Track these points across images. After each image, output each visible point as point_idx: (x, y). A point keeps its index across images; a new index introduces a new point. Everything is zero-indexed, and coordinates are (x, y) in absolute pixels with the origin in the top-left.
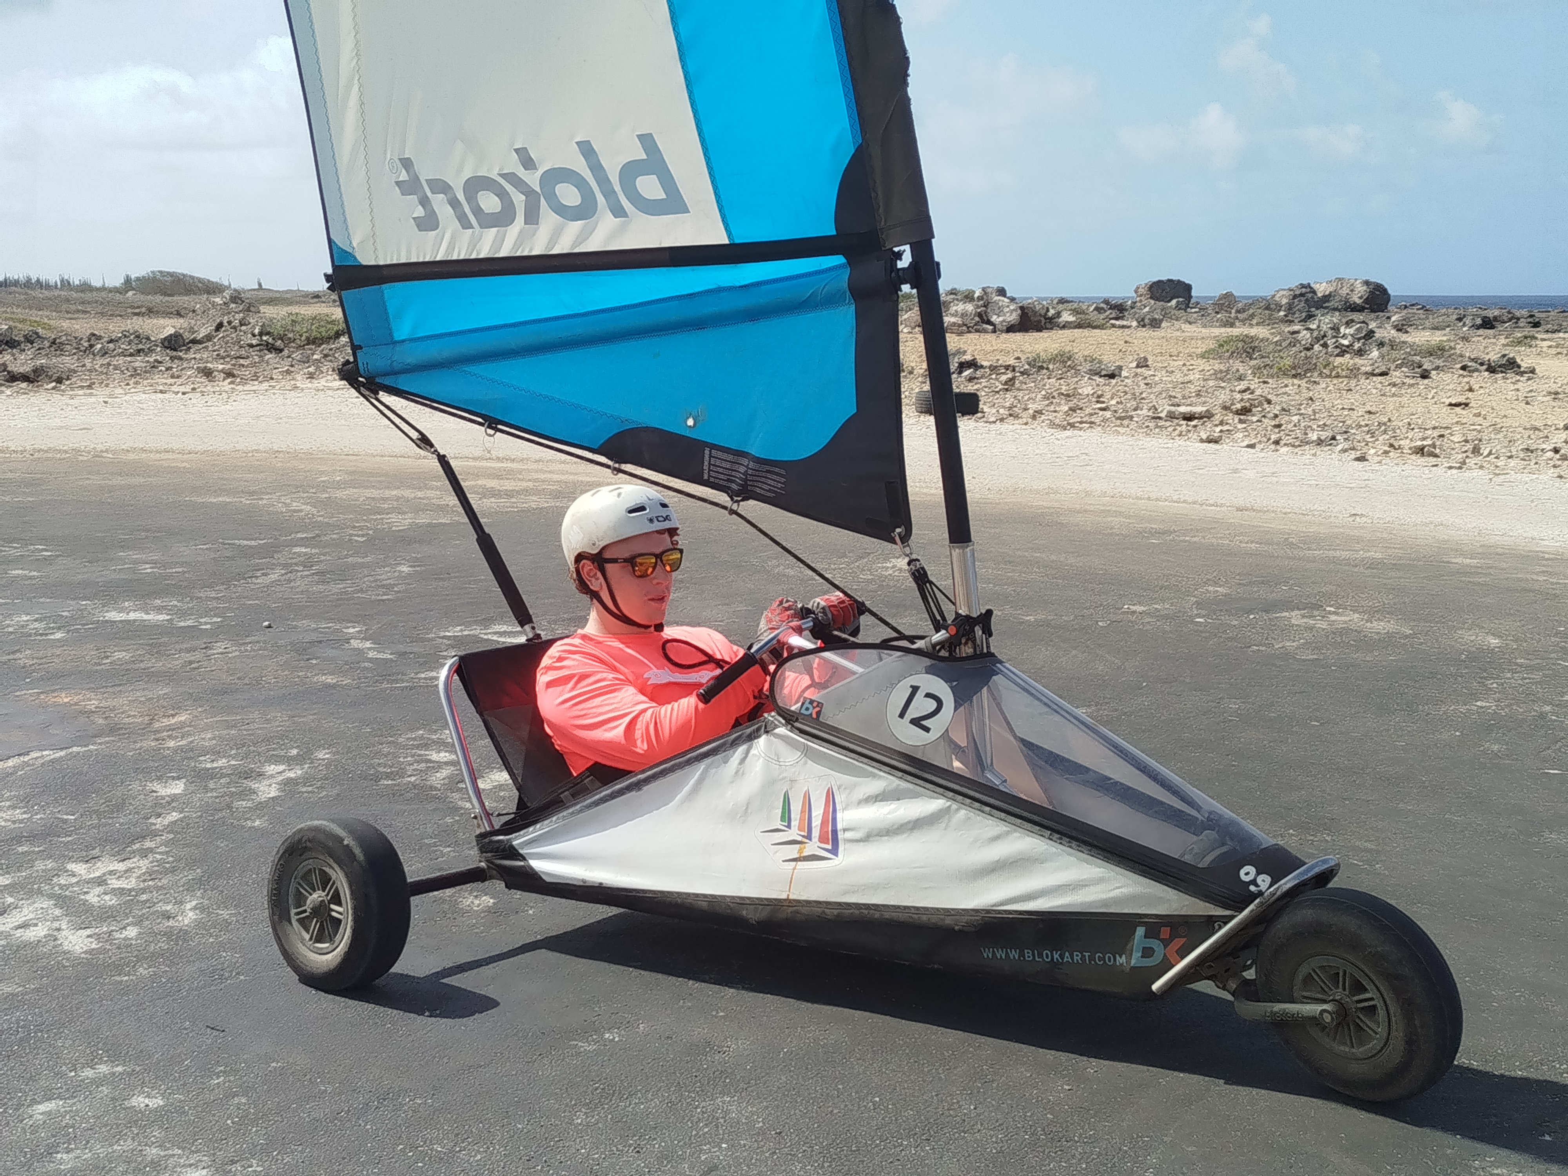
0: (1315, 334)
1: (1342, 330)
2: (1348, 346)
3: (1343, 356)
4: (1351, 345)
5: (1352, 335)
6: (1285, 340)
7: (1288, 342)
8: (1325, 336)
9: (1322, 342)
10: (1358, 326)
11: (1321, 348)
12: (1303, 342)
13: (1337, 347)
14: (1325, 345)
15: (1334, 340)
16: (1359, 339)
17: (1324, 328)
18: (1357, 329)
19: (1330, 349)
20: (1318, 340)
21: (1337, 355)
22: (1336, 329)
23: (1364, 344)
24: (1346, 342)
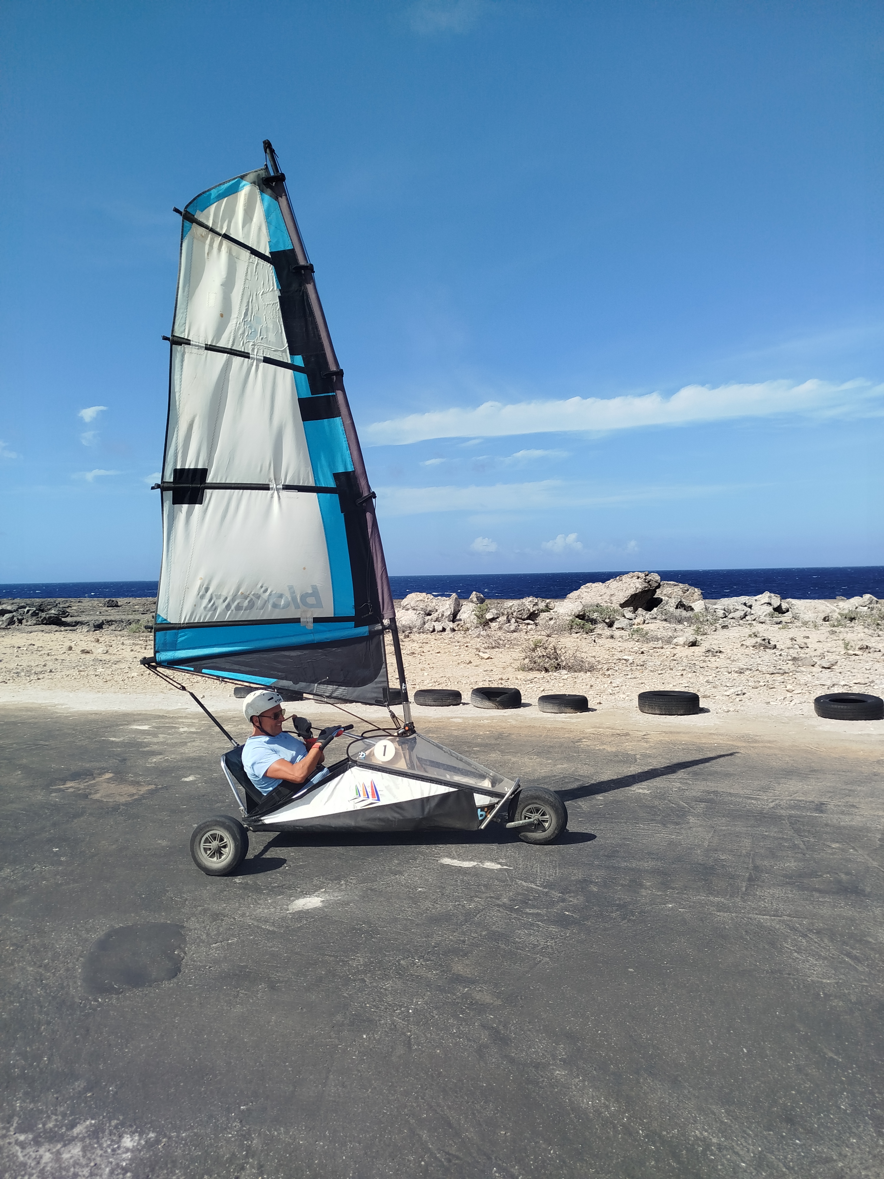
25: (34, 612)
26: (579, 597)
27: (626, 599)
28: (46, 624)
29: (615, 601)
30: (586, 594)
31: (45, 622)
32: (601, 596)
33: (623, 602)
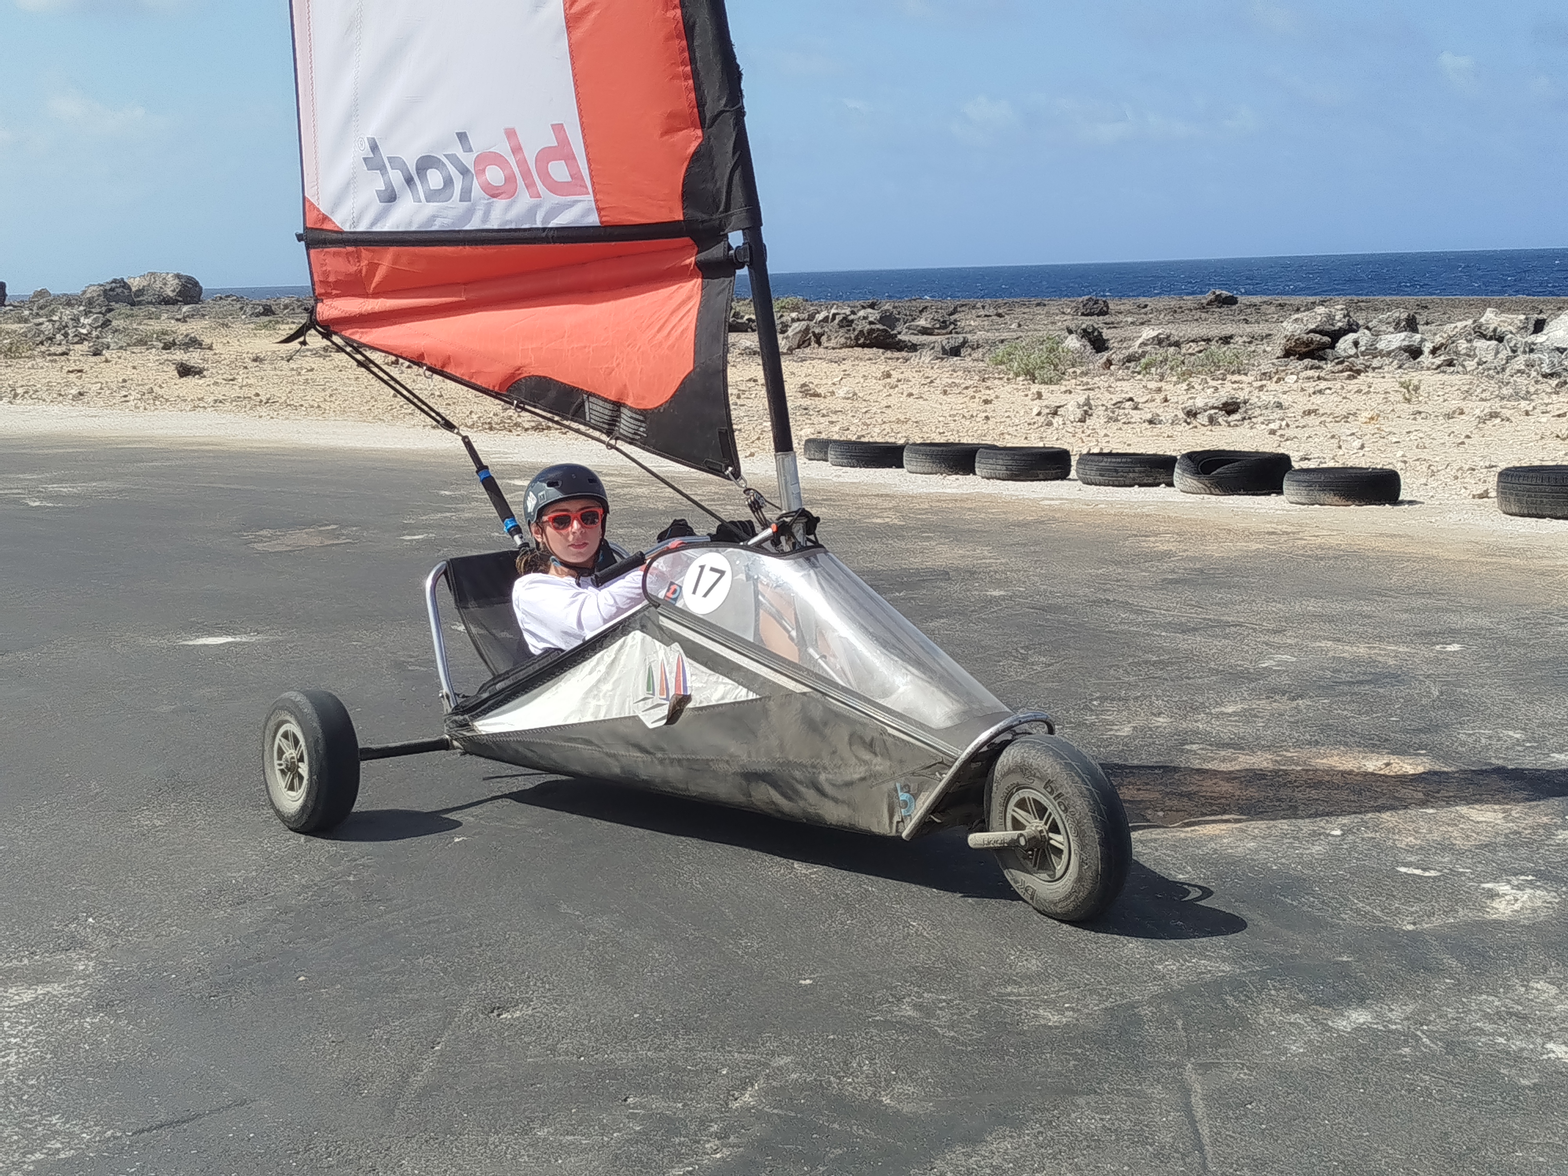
0: (57, 325)
1: (82, 320)
2: (86, 335)
3: (82, 343)
4: (90, 333)
5: (90, 325)
6: (29, 331)
7: (33, 333)
8: (67, 326)
9: (63, 332)
10: (95, 316)
11: (62, 337)
12: (46, 333)
13: (76, 336)
14: (66, 335)
15: (74, 330)
16: (96, 328)
17: (65, 318)
18: (95, 319)
19: (70, 338)
20: (59, 330)
21: (77, 343)
22: (76, 320)
23: (101, 332)
24: (84, 331)
25: (845, 318)
28: (863, 346)
31: (861, 341)
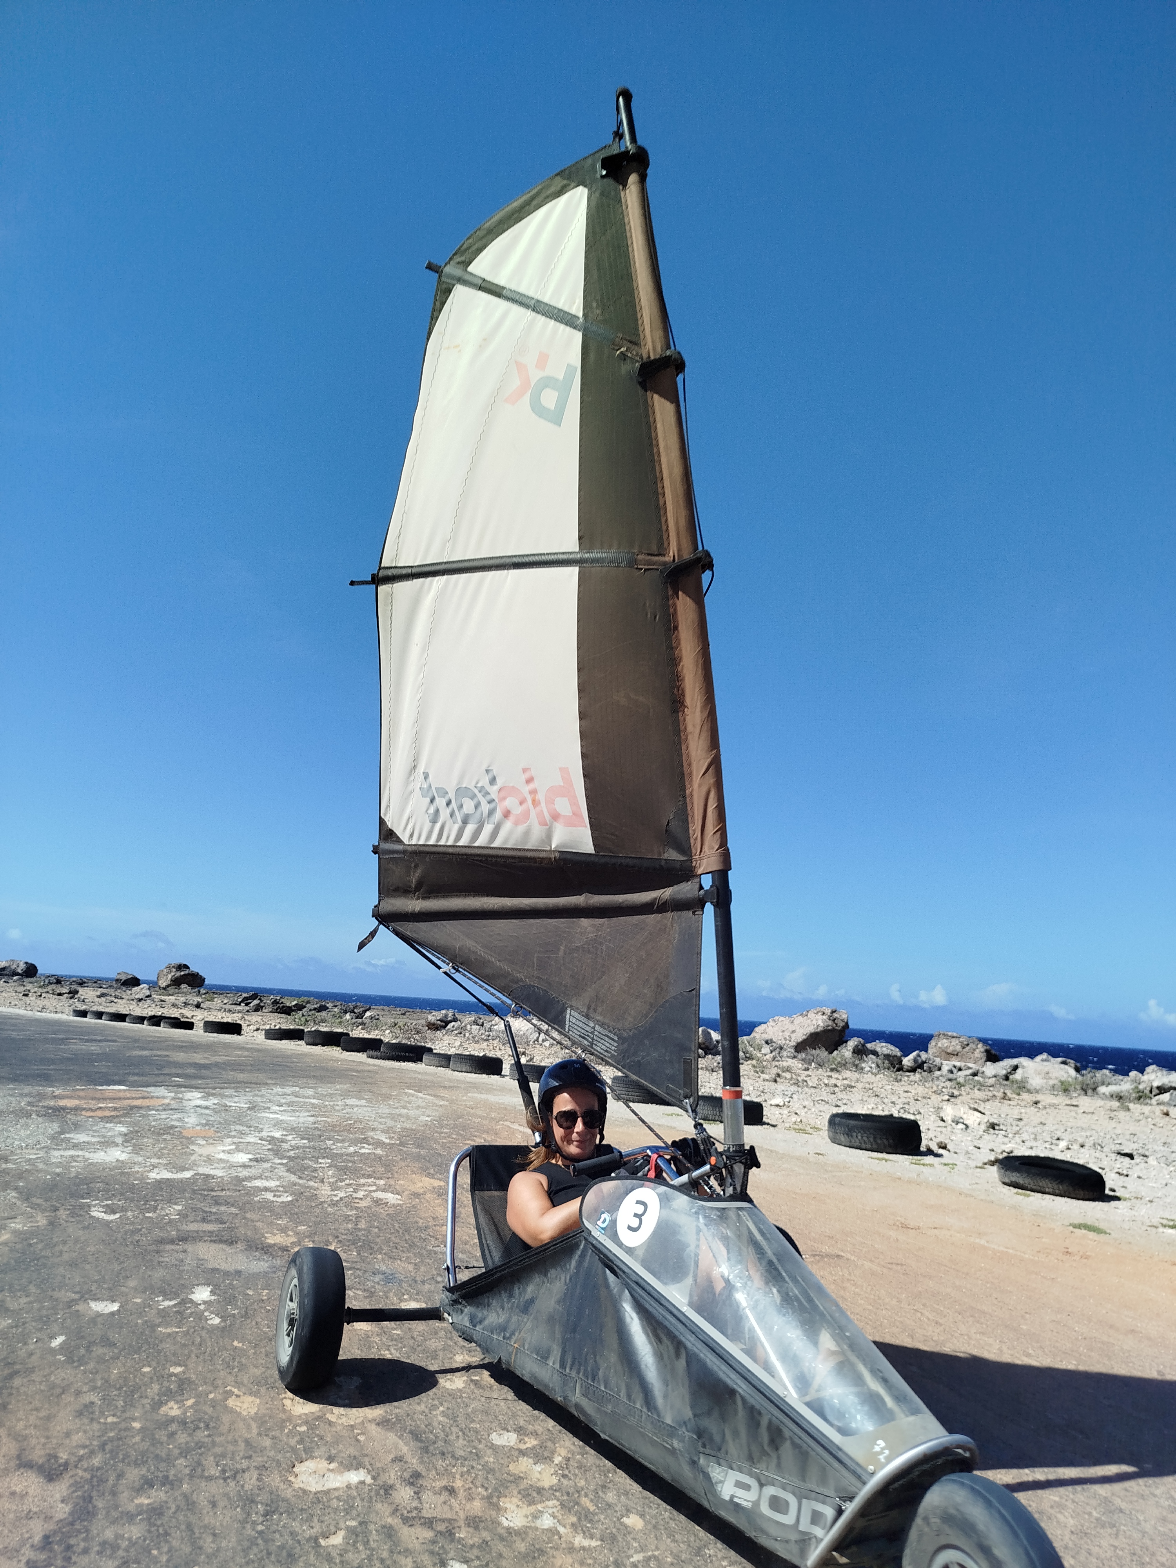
26: (764, 1032)
27: (804, 1037)
29: (793, 1039)
30: (770, 1028)
32: (783, 1031)
33: (800, 1040)
